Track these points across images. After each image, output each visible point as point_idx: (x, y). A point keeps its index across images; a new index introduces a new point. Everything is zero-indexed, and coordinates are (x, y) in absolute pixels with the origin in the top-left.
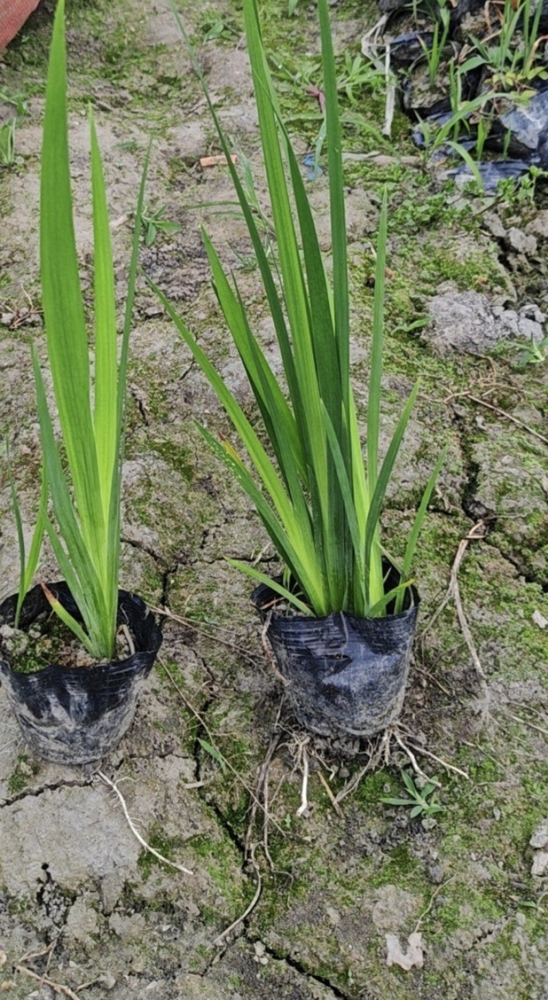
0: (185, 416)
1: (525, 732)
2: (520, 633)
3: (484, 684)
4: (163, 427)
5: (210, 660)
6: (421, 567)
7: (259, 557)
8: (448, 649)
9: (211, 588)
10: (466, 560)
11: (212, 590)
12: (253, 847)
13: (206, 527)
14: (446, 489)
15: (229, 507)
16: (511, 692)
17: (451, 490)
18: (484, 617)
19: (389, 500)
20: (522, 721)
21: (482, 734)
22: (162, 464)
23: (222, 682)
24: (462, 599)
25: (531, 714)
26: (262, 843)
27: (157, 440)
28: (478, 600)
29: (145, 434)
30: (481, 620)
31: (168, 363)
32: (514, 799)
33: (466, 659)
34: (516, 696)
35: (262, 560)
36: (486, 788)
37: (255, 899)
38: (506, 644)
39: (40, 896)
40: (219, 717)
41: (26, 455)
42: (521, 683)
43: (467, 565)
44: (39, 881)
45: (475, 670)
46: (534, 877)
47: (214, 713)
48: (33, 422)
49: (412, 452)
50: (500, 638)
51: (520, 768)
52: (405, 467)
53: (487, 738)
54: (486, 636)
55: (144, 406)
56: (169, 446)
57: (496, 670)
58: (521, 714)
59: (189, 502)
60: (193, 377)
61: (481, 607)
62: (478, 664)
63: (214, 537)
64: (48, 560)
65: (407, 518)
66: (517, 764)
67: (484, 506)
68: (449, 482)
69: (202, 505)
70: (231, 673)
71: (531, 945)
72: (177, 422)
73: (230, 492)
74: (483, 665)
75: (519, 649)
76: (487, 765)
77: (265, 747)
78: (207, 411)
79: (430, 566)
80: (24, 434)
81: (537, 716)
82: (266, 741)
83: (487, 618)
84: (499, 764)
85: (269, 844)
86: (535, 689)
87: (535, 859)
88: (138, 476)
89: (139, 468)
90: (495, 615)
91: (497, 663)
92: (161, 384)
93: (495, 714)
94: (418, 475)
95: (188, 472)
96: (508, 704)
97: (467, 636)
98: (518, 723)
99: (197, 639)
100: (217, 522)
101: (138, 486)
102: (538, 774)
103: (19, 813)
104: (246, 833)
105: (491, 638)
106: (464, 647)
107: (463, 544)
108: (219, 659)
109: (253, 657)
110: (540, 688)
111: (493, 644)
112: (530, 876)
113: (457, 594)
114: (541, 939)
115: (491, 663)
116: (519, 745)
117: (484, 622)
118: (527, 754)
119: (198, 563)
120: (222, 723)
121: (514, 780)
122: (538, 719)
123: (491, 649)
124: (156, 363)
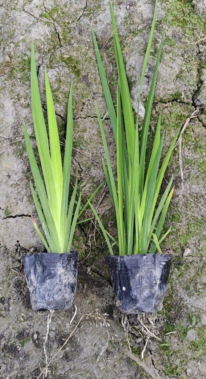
0: (79, 42)
1: (193, 205)
2: (201, 164)
3: (182, 184)
4: (68, 48)
5: (81, 163)
6: (169, 131)
7: (105, 117)
8: (172, 167)
9: (84, 131)
10: (187, 128)
11: (84, 132)
12: (90, 236)
13: (84, 101)
14: (186, 93)
15: (95, 91)
16: (192, 189)
17: (189, 93)
18: (189, 155)
19: (161, 99)
20: (193, 201)
21: (177, 204)
22: (66, 69)
23: (85, 172)
24: (182, 145)
25: (197, 198)
26: (93, 235)
27: (65, 56)
28: (189, 147)
29: (59, 53)
30: (187, 156)
31: (73, 10)
32: (183, 230)
33: (178, 172)
34: (193, 191)
35: (105, 119)
36: (174, 224)
37: (89, 255)
38: (195, 168)
39: (17, 250)
40: (83, 187)
41: (8, 62)
42: (196, 186)
43: (187, 130)
44: (16, 245)
45: (180, 177)
46: (184, 257)
47: (81, 186)
48: (11, 42)
49: (175, 75)
50: (193, 165)
51: (188, 218)
52: (170, 83)
53: (179, 206)
54: (188, 163)
55: (60, 37)
56: (70, 59)
57: (189, 178)
58: (193, 198)
59: (77, 89)
60: (83, 20)
61: (189, 150)
62: (182, 175)
63: (87, 106)
64: (17, 118)
65: (167, 107)
66: (187, 217)
67: (201, 102)
68: (188, 90)
69: (83, 90)
70: (88, 168)
71: (177, 280)
72: (75, 45)
73: (96, 83)
74: (184, 175)
75: (199, 171)
76: (177, 216)
77: (98, 199)
78: (88, 40)
79: (172, 130)
80: (7, 50)
81: (199, 200)
82: (99, 197)
83: (190, 155)
84: (181, 216)
85: (95, 235)
86: (201, 189)
87: (186, 250)
88: (55, 78)
89: (56, 73)
90: (194, 154)
91: (189, 176)
92: (69, 23)
93: (184, 196)
94: (175, 87)
95: (78, 73)
96: (190, 194)
97: (181, 162)
98: (191, 202)
99: (77, 154)
100: (89, 98)
101: (55, 83)
102: (194, 222)
103: (8, 224)
104: (88, 231)
105: (190, 164)
106: (178, 167)
107: (188, 119)
108: (84, 162)
109: (97, 163)
110: (203, 189)
111: (190, 167)
112: (182, 256)
113: (181, 143)
114: (181, 278)
115: (187, 175)
116: (190, 210)
117: (188, 157)
118: (192, 214)
119: (80, 119)
120: (83, 190)
121: (184, 223)
122: (199, 201)
123: (189, 169)
124: (67, 9)
